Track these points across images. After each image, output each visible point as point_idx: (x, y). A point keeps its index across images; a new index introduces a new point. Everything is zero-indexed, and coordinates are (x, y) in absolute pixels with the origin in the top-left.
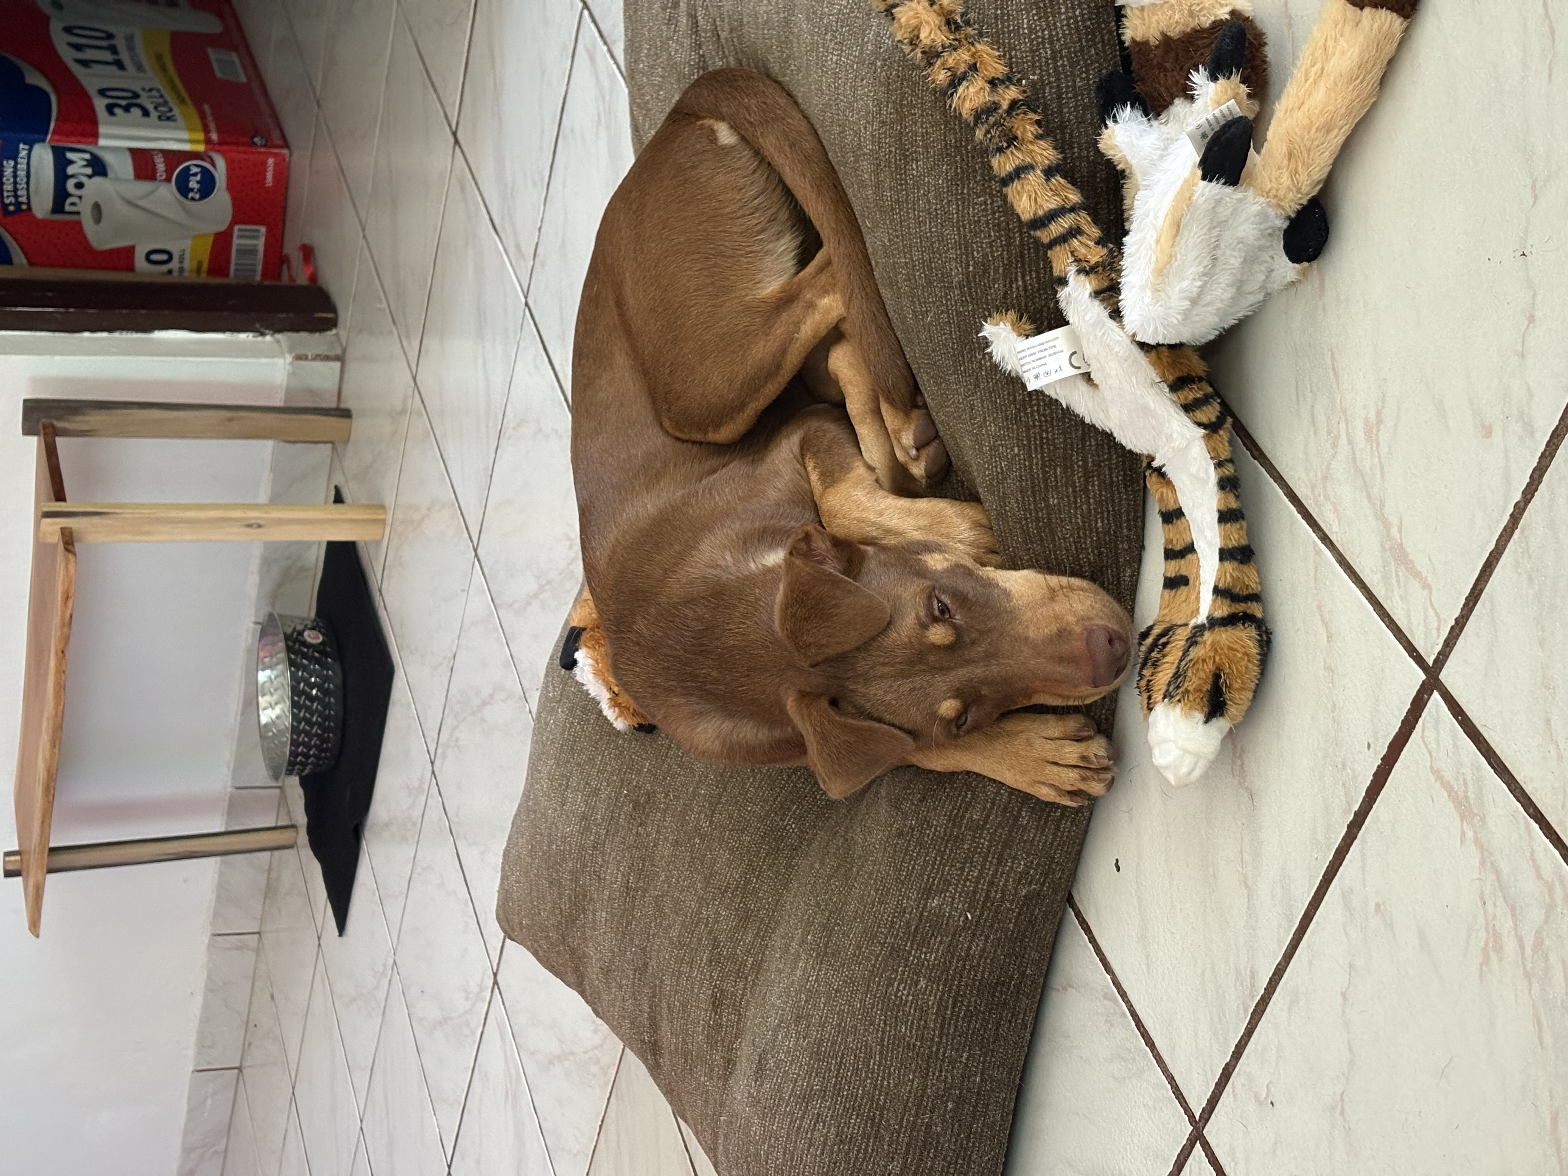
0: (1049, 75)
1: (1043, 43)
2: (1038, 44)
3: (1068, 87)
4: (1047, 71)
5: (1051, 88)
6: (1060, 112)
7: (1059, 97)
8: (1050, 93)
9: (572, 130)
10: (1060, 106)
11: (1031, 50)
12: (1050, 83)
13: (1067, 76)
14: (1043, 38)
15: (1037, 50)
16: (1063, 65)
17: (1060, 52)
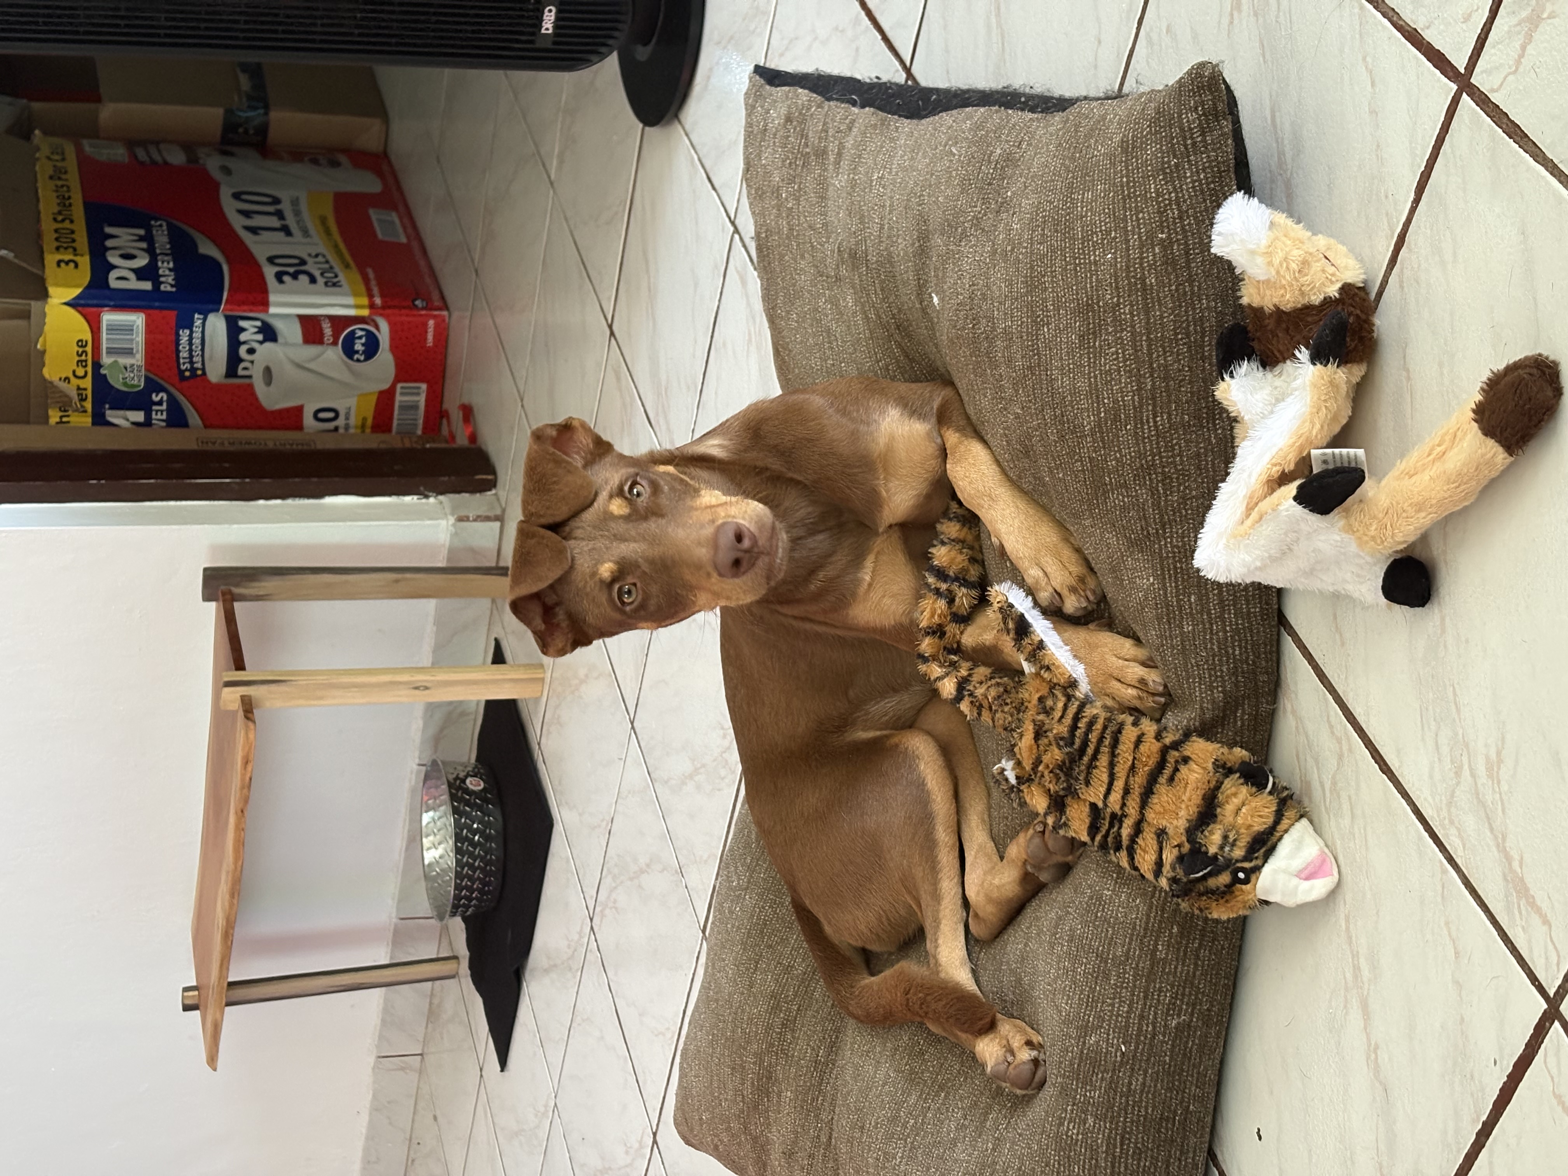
0: (1177, 233)
1: (1170, 204)
2: (1166, 206)
3: (1195, 243)
4: (1175, 230)
5: (1179, 245)
6: (1189, 267)
7: (1187, 253)
8: (1178, 250)
9: (724, 345)
10: (1188, 262)
11: (1159, 212)
12: (1178, 240)
13: (1193, 234)
14: (1170, 200)
15: (1166, 211)
16: (1189, 224)
17: (1187, 212)
